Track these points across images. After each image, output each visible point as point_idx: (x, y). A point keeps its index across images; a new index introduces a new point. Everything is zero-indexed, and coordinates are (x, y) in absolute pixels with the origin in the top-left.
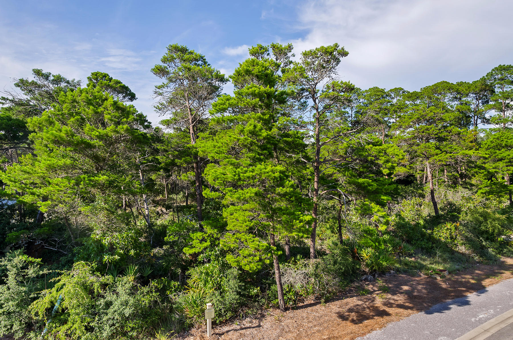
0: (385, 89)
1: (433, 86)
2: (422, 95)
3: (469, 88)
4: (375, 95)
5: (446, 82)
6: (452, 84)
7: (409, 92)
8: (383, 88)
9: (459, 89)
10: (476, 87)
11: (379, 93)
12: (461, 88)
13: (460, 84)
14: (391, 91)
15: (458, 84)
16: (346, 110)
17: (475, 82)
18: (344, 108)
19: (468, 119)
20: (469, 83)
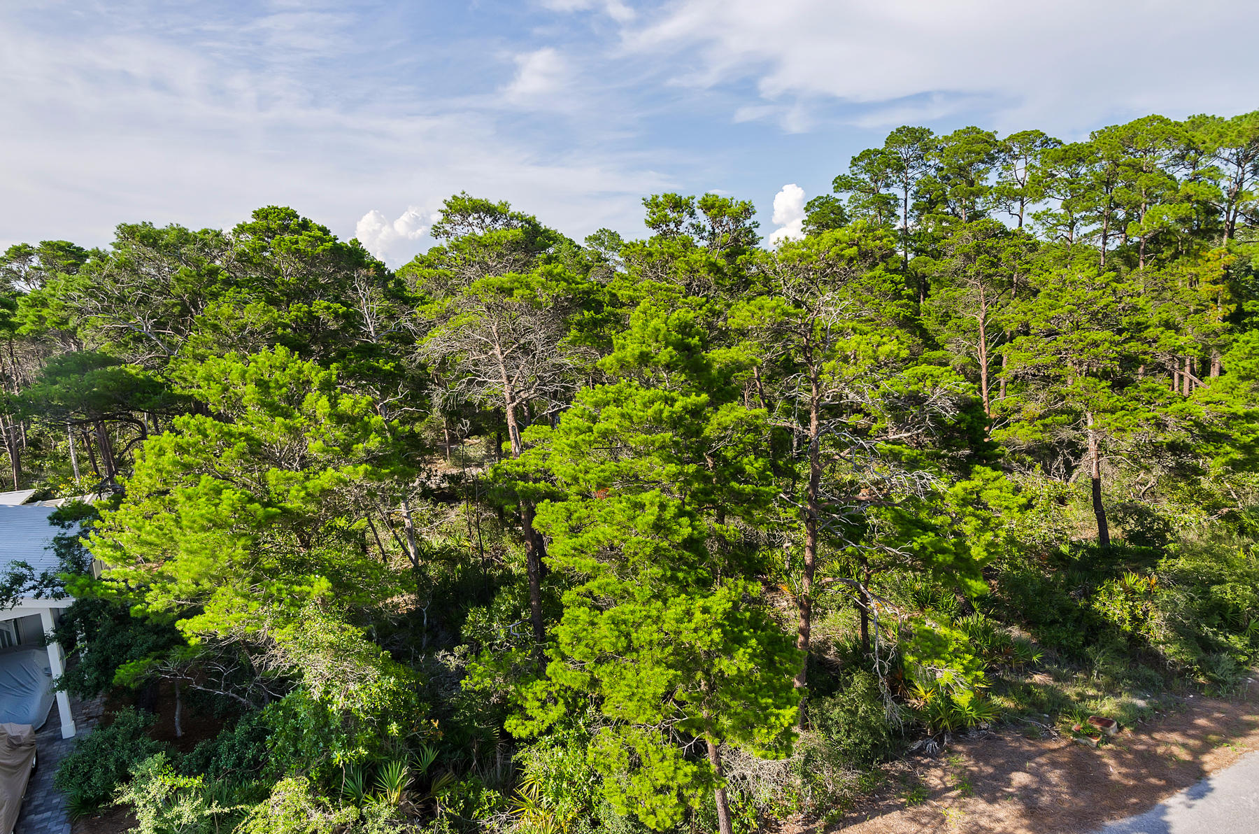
0: (996, 132)
1: (1125, 128)
2: (1092, 153)
3: (1221, 136)
4: (970, 152)
5: (1162, 120)
6: (1177, 124)
7: (1060, 143)
8: (991, 131)
9: (1195, 140)
10: (1240, 135)
11: (977, 147)
12: (1199, 136)
13: (1198, 122)
14: (1012, 138)
15: (1193, 122)
16: (892, 190)
17: (1240, 119)
18: (888, 186)
19: (1212, 218)
20: (1221, 120)
